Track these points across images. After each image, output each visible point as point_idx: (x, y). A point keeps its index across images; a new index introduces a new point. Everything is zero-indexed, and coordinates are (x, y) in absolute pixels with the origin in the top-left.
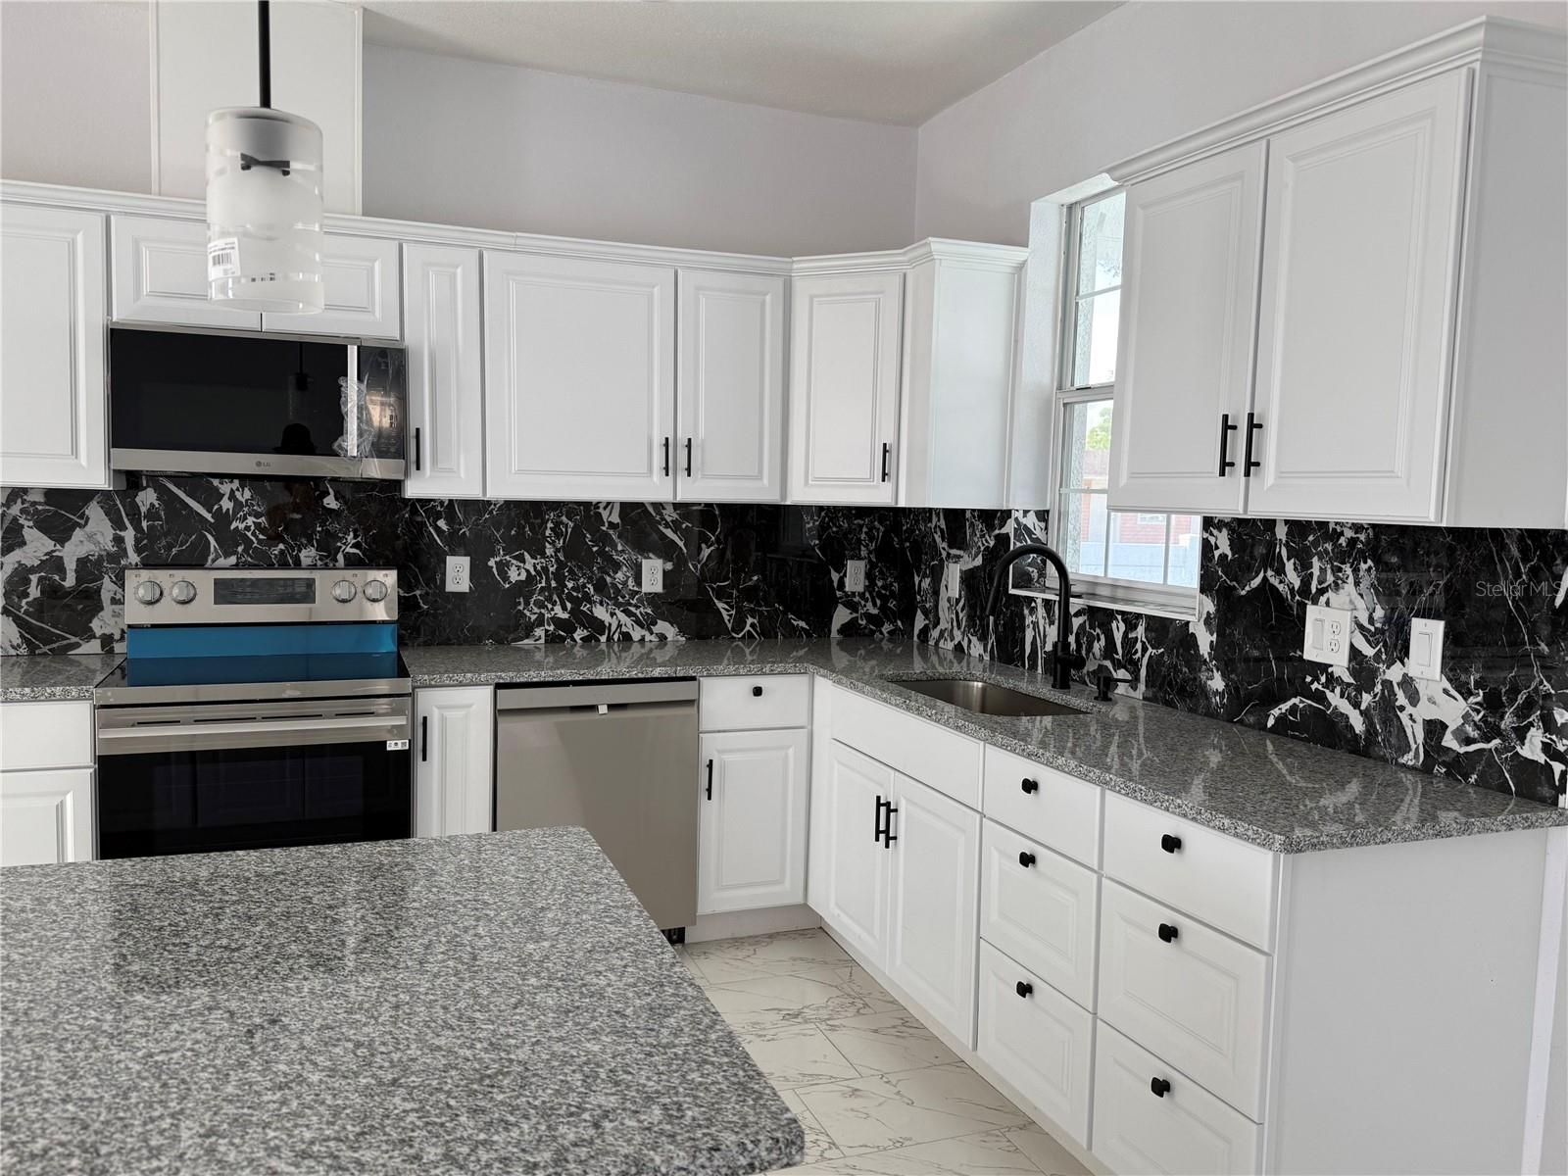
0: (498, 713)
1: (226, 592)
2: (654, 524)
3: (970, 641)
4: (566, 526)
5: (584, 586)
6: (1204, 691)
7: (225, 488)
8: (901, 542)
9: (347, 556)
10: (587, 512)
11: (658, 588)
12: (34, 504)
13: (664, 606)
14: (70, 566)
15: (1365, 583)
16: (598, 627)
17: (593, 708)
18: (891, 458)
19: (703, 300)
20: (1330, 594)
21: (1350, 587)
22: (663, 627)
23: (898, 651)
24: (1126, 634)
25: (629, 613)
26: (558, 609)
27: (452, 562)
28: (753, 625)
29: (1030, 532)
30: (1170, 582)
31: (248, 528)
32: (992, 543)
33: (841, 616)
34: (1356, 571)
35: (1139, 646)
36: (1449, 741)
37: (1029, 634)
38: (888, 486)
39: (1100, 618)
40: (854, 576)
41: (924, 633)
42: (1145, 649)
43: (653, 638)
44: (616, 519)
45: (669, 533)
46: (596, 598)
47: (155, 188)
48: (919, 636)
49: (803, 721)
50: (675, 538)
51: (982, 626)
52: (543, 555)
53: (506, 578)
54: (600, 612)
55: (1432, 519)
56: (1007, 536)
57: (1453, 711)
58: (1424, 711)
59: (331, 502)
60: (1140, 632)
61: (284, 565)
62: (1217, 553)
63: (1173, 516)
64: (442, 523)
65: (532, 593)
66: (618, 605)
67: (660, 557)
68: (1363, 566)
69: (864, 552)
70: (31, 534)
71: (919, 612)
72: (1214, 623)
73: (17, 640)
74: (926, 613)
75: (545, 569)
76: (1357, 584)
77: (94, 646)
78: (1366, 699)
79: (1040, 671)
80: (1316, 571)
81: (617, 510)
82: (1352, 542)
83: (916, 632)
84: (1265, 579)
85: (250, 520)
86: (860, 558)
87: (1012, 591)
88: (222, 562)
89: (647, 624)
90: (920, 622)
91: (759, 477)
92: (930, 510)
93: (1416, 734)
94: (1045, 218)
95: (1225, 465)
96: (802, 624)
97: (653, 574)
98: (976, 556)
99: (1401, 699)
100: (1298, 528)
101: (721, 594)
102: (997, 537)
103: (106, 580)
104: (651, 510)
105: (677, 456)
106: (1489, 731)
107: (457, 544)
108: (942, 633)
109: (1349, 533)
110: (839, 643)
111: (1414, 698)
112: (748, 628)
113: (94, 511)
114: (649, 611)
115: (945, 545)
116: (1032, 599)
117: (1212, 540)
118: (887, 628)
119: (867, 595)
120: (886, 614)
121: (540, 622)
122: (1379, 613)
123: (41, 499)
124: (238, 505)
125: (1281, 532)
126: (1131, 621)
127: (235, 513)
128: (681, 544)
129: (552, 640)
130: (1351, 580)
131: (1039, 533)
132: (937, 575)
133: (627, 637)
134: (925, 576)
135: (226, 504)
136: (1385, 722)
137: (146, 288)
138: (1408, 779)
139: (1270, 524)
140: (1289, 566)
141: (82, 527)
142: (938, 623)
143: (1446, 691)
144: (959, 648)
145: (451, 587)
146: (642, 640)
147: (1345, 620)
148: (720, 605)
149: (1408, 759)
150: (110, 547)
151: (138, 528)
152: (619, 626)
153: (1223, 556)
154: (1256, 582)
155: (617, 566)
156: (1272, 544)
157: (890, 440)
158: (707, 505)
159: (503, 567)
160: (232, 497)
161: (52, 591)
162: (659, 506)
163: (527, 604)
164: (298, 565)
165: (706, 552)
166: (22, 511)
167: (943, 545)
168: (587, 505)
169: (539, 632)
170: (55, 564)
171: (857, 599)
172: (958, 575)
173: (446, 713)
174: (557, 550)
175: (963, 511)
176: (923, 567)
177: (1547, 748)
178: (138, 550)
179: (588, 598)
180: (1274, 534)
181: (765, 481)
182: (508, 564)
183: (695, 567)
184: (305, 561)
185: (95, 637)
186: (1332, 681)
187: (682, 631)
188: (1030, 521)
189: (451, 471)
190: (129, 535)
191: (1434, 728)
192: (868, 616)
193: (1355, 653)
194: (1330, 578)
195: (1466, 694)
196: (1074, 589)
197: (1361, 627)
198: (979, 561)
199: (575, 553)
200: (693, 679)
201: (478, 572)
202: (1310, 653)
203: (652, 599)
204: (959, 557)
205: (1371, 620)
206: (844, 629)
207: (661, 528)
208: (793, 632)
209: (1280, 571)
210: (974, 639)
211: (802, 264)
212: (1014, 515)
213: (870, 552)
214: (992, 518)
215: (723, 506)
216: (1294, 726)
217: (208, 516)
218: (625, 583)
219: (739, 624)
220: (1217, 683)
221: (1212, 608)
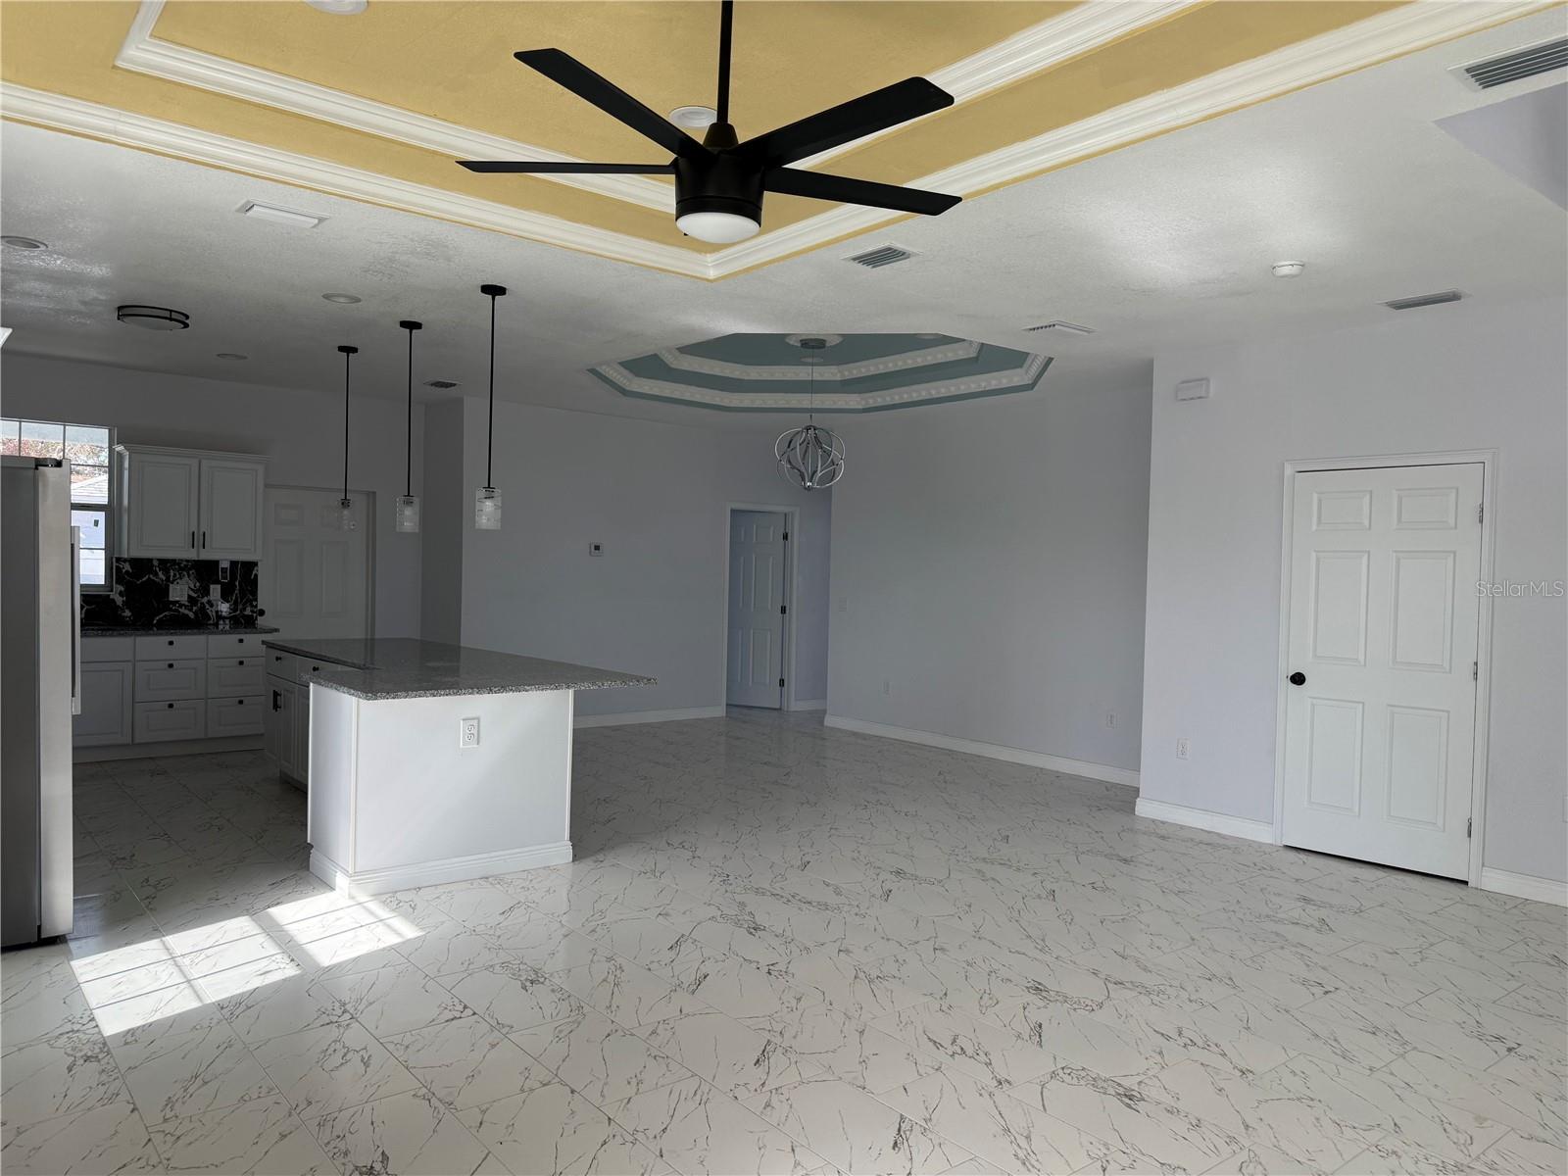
6: (119, 617)
15: (191, 577)
20: (178, 581)
34: (186, 573)
36: (223, 615)
57: (225, 607)
58: (215, 608)
62: (124, 570)
68: (191, 572)
72: (123, 594)
78: (195, 608)
80: (172, 574)
82: (187, 564)
84: (149, 578)
93: (213, 614)
99: (207, 607)
100: (162, 561)
106: (235, 610)
109: (185, 562)
111: (212, 606)
117: (121, 566)
122: (198, 584)
125: (156, 563)
130: (185, 576)
136: (201, 613)
138: (211, 627)
139: (150, 560)
140: (160, 573)
143: (222, 602)
147: (186, 589)
149: (211, 622)
153: (127, 572)
154: (144, 579)
156: (153, 566)
177: (252, 611)
180: (151, 563)
186: (181, 606)
191: (218, 612)
193: (189, 596)
194: (178, 576)
195: (228, 602)
197: (191, 589)
202: (171, 598)
205: (195, 587)
209: (156, 574)
216: (165, 621)
220: (127, 613)
221: (123, 589)
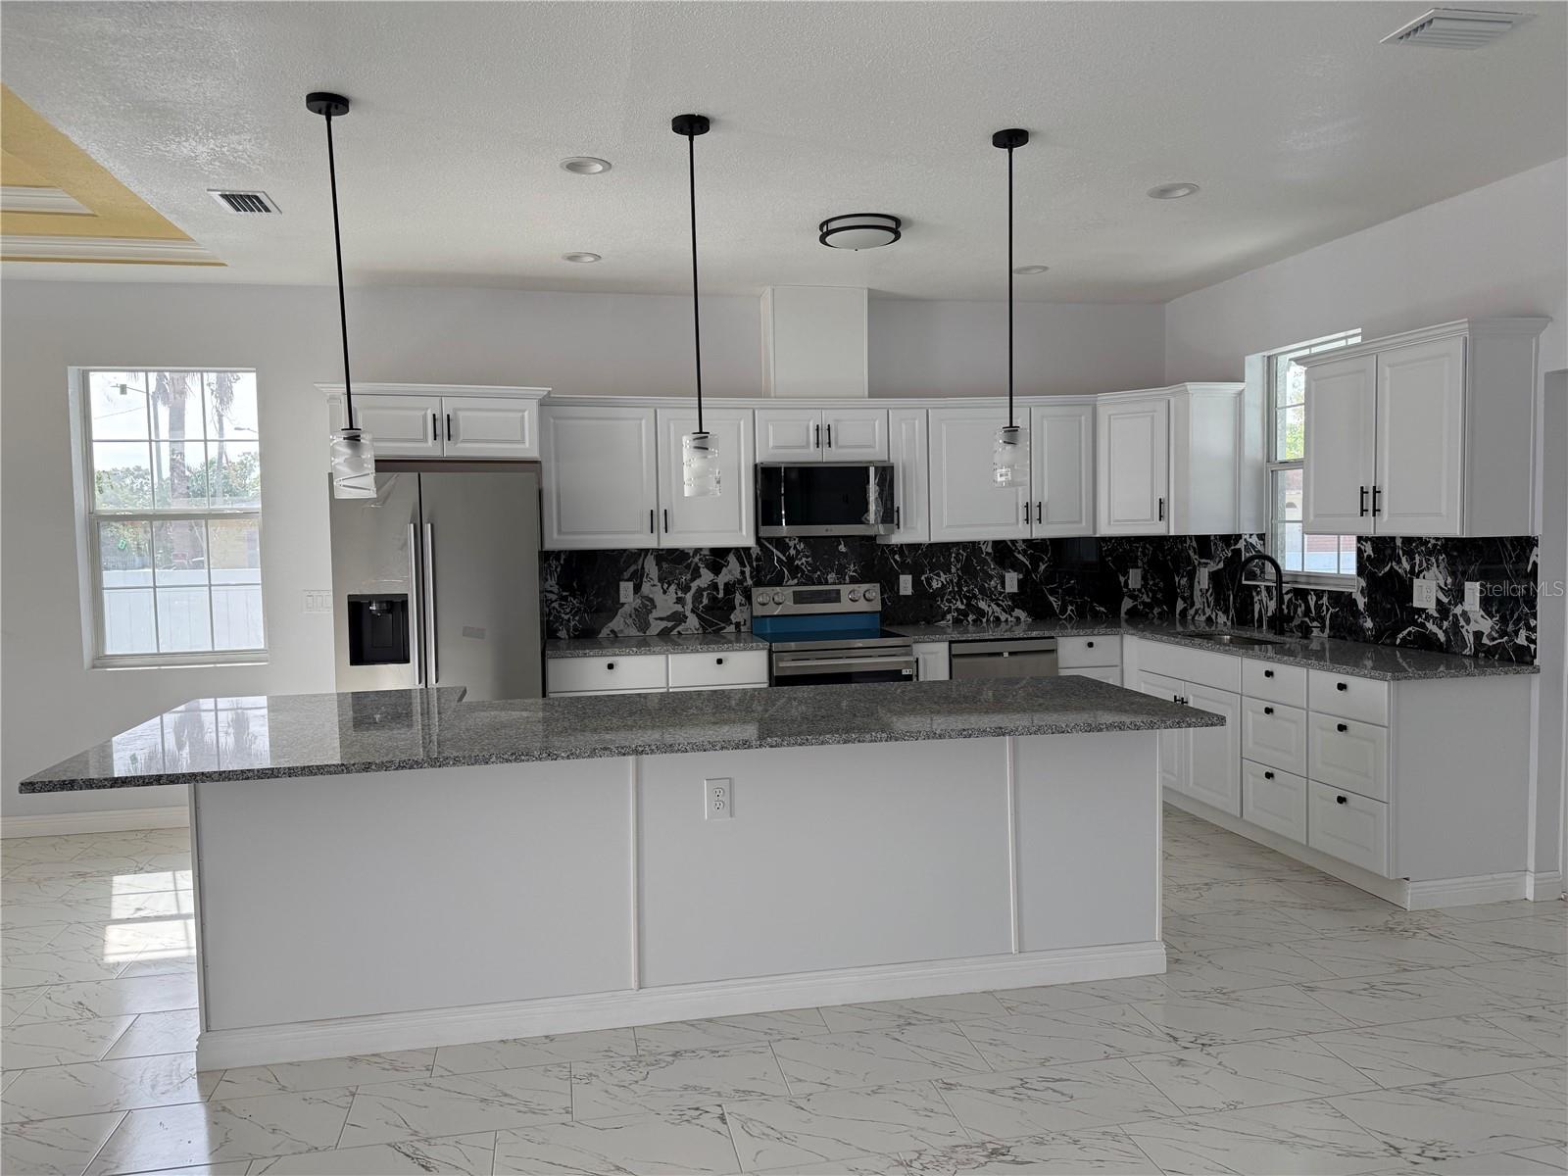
0: (951, 656)
1: (799, 598)
2: (1011, 552)
3: (1217, 615)
4: (962, 555)
5: (973, 589)
6: (1362, 629)
7: (791, 544)
8: (1164, 557)
9: (851, 577)
10: (973, 547)
11: (1015, 589)
12: (705, 556)
13: (1017, 600)
14: (721, 587)
15: (1442, 566)
16: (981, 613)
17: (1000, 654)
18: (1165, 507)
19: (1045, 422)
20: (1425, 572)
21: (1434, 568)
22: (1018, 612)
23: (1165, 625)
24: (1316, 602)
25: (998, 605)
26: (959, 603)
27: (902, 578)
28: (1072, 611)
29: (1254, 547)
30: (1341, 572)
31: (802, 564)
32: (1230, 555)
33: (1127, 604)
34: (1437, 561)
35: (1324, 608)
36: (1485, 640)
37: (1257, 607)
38: (1163, 523)
39: (1301, 594)
40: (1134, 579)
41: (1184, 612)
42: (1328, 610)
43: (1012, 619)
44: (990, 550)
45: (1020, 557)
46: (980, 596)
47: (773, 395)
48: (1180, 615)
49: (1117, 662)
50: (1025, 560)
51: (1225, 605)
52: (950, 573)
53: (931, 587)
54: (982, 605)
55: (1458, 534)
56: (1240, 549)
57: (1486, 625)
58: (1473, 627)
59: (842, 548)
60: (1325, 600)
61: (820, 583)
62: (1365, 555)
63: (1342, 537)
64: (897, 557)
65: (945, 594)
66: (992, 600)
67: (1015, 571)
68: (1441, 558)
69: (1140, 564)
70: (704, 571)
71: (1179, 599)
72: (1366, 592)
73: (698, 627)
74: (1184, 599)
75: (951, 581)
76: (1438, 567)
77: (732, 628)
78: (1445, 624)
79: (1264, 628)
80: (1418, 562)
81: (990, 544)
82: (1435, 545)
83: (1178, 612)
84: (1392, 566)
85: (804, 559)
86: (1137, 567)
87: (1244, 582)
88: (791, 582)
89: (1009, 610)
90: (1180, 605)
91: (1080, 522)
92: (1185, 536)
93: (1470, 639)
94: (1254, 365)
95: (1363, 511)
96: (1102, 609)
97: (1012, 581)
98: (1219, 562)
99: (1462, 623)
100: (1407, 540)
101: (1053, 592)
102: (1232, 550)
103: (737, 594)
104: (1009, 543)
105: (1032, 512)
106: (1503, 633)
107: (905, 568)
108: (1197, 612)
109: (1433, 541)
110: (1126, 621)
111: (1468, 621)
112: (1069, 612)
113: (732, 558)
114: (1010, 603)
115: (1197, 557)
116: (1258, 586)
117: (1363, 547)
118: (1156, 611)
119: (1143, 590)
120: (1156, 602)
121: (949, 611)
122: (1449, 580)
123: (707, 553)
124: (798, 552)
125: (1399, 543)
126: (1319, 594)
127: (797, 556)
128: (1027, 563)
129: (957, 622)
130: (1435, 565)
131: (1259, 547)
132: (1192, 576)
133: (998, 619)
134: (1183, 576)
135: (792, 552)
136: (1455, 634)
137: (771, 444)
138: (1467, 662)
139: (1393, 539)
140: (1404, 559)
141: (726, 566)
142: (1194, 605)
143: (1482, 616)
144: (1209, 620)
145: (902, 592)
146: (1007, 620)
147: (1434, 587)
148: (1052, 599)
149: (1467, 652)
150: (739, 576)
151: (751, 566)
152: (993, 612)
153: (1369, 556)
154: (1387, 569)
155: (991, 577)
156: (1394, 548)
157: (1163, 496)
158: (1042, 540)
159: (929, 580)
160: (795, 548)
161: (713, 599)
162: (1014, 542)
163: (942, 601)
164: (827, 583)
165: (1042, 567)
166: (700, 560)
167: (1194, 557)
168: (974, 543)
169: (949, 617)
170: (714, 586)
171: (1136, 593)
172: (1207, 574)
173: (927, 656)
174: (958, 570)
175: (1209, 536)
176: (1181, 571)
177: (1528, 639)
178: (752, 578)
179: (975, 596)
180: (1395, 543)
181: (1084, 524)
182: (931, 578)
183: (1036, 576)
184: (830, 581)
185: (731, 623)
186: (1428, 617)
187: (1030, 615)
188: (1254, 540)
189: (913, 528)
190: (747, 570)
191: (1478, 635)
192: (1143, 603)
193: (1438, 601)
194: (1425, 565)
195: (1492, 617)
196: (1284, 579)
197: (1441, 588)
198: (1221, 565)
199: (967, 570)
200: (1053, 638)
201: (916, 583)
202: (1416, 604)
203: (1012, 596)
204: (1207, 564)
205: (1446, 585)
206: (1129, 612)
207: (1016, 554)
208: (1096, 615)
209: (1399, 562)
210: (1220, 613)
211: (1103, 397)
212: (1244, 537)
213: (1144, 564)
214: (1229, 540)
215: (1051, 540)
216: (1411, 642)
217: (784, 558)
218: (996, 587)
219: (1063, 610)
220: (1369, 624)
221: (1364, 585)
